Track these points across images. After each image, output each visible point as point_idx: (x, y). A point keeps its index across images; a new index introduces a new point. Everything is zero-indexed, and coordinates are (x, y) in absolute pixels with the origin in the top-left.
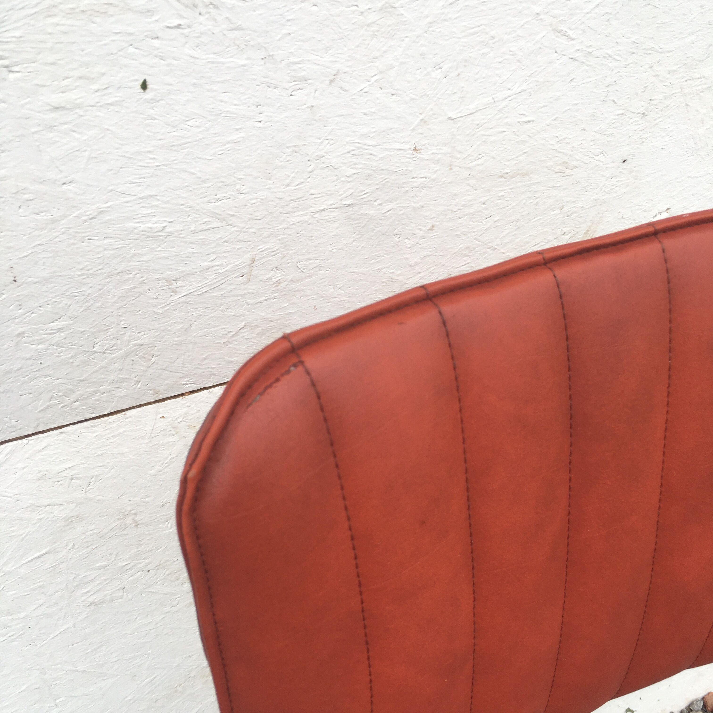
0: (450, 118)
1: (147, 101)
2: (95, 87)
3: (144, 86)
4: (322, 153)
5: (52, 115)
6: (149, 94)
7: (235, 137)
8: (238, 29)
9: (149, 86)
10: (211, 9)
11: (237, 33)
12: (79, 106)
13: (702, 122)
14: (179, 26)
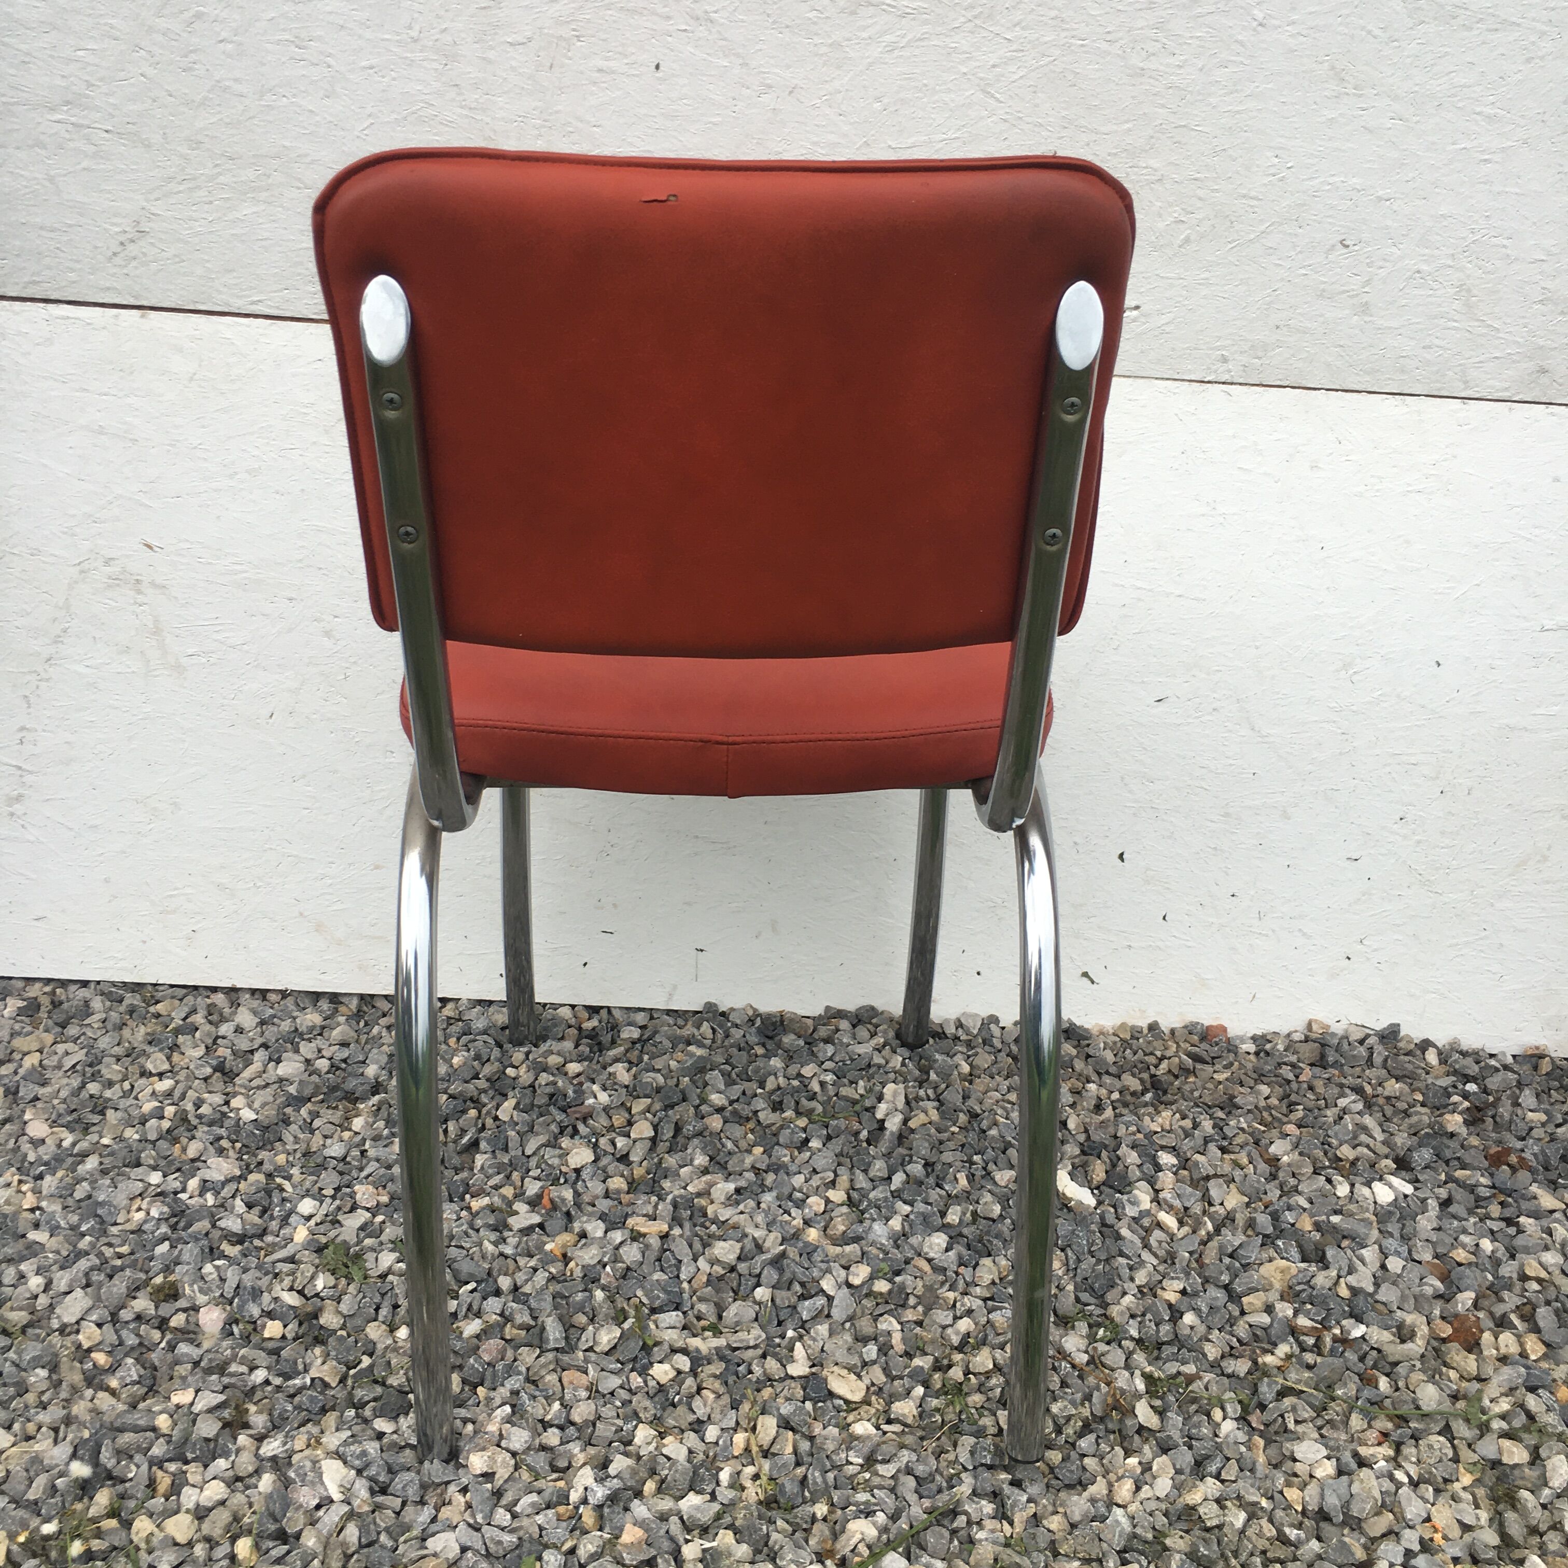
0: (890, 146)
1: (659, 79)
2: (626, 61)
3: (657, 67)
4: (780, 150)
5: (598, 75)
6: (659, 74)
7: (713, 120)
8: (725, 39)
9: (661, 68)
10: (709, 24)
11: (724, 43)
12: (613, 72)
13: (1160, 216)
14: (685, 30)
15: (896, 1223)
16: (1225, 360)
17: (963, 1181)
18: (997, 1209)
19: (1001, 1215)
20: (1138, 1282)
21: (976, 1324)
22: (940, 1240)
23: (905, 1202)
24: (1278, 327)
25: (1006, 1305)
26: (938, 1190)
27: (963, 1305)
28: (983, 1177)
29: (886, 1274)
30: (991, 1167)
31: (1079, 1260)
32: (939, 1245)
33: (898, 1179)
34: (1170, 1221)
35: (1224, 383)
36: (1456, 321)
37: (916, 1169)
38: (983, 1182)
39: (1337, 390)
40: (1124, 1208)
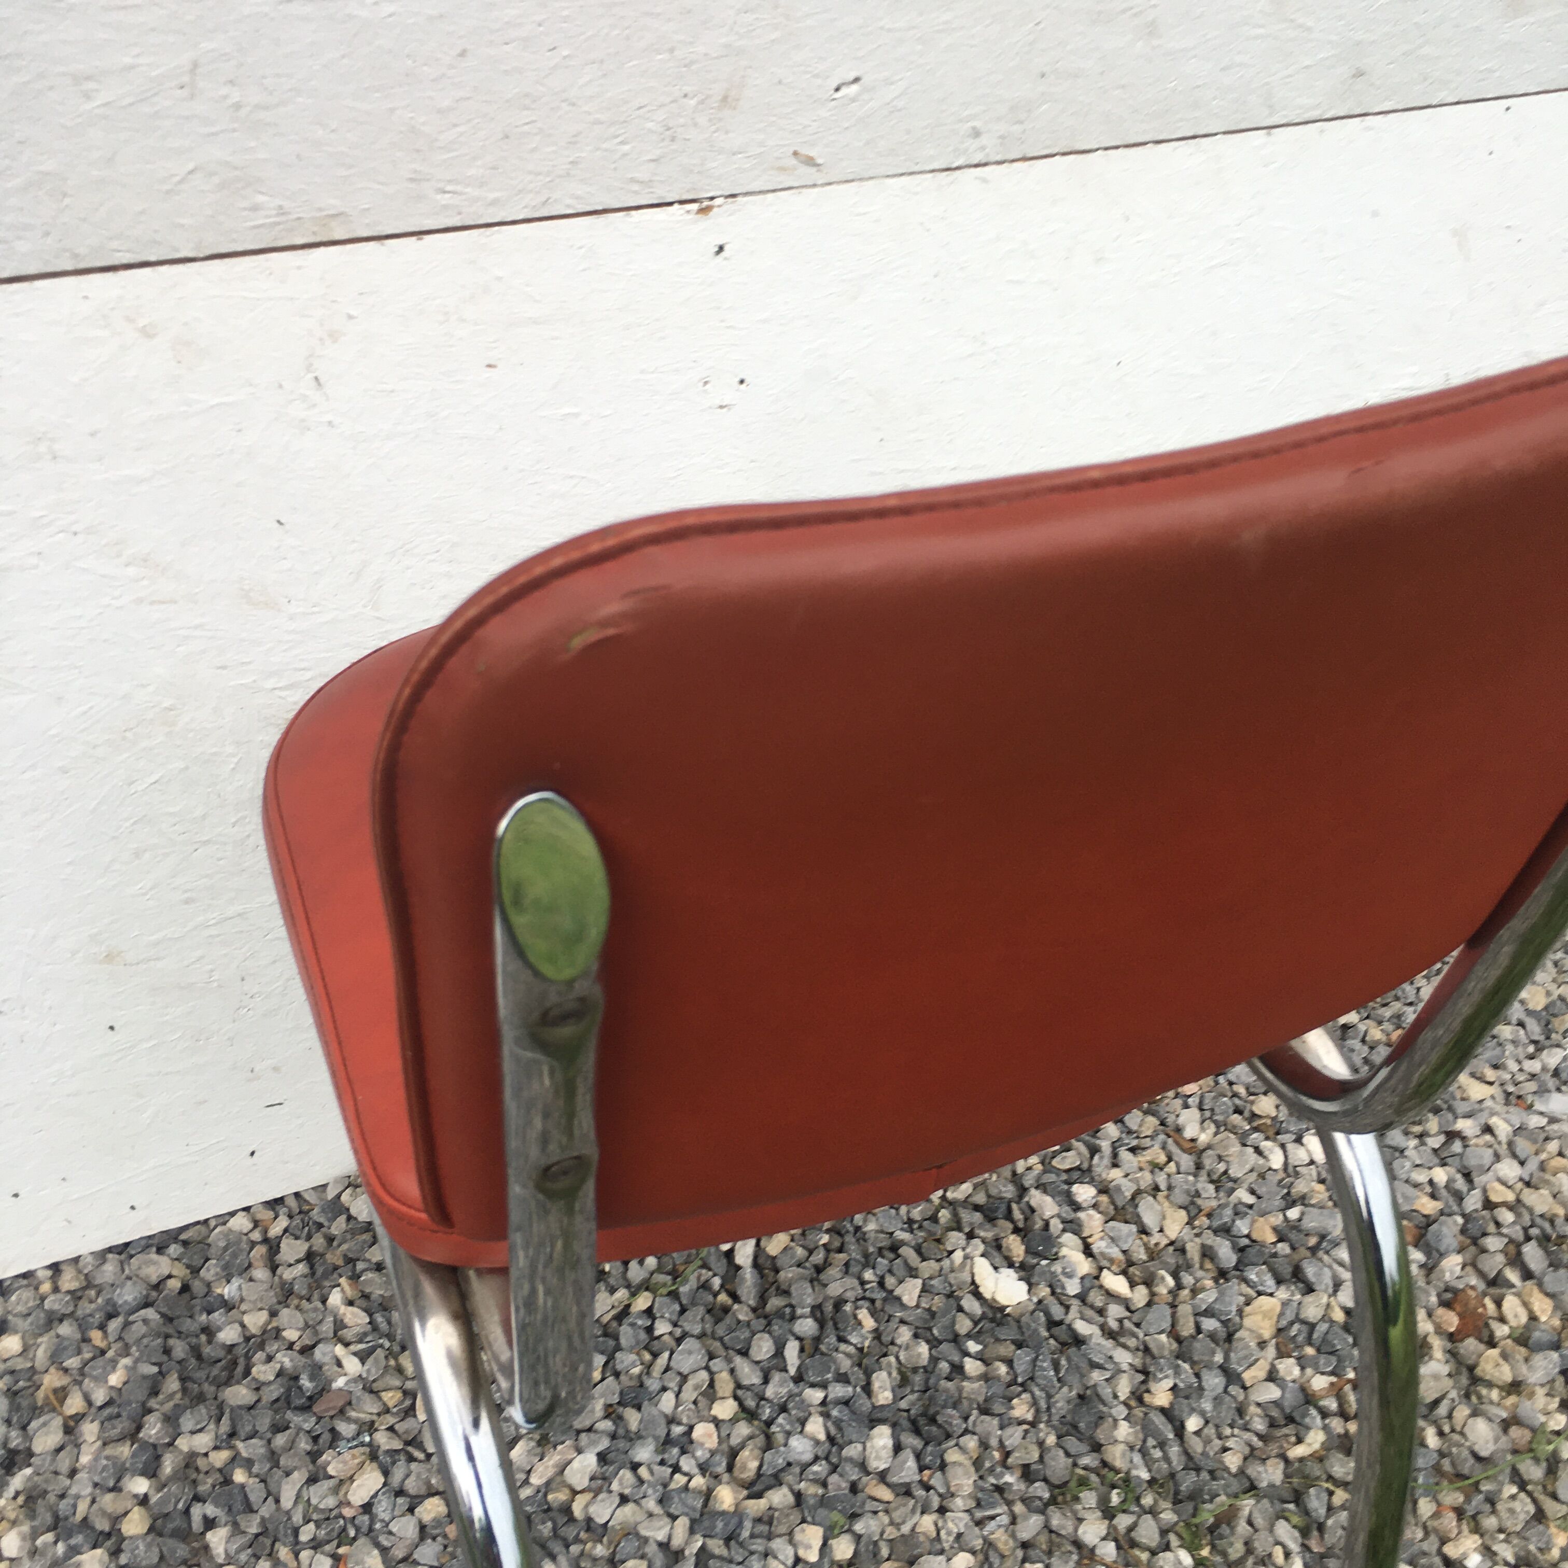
15: (816, 1427)
16: (976, 133)
17: (869, 1323)
18: (923, 1349)
19: (932, 1357)
20: (1122, 1398)
21: (973, 1553)
22: (882, 1438)
23: (813, 1385)
24: (1043, 76)
25: (998, 1510)
26: (843, 1347)
27: (949, 1533)
28: (885, 1300)
29: (842, 1527)
30: (890, 1281)
31: (1049, 1396)
32: (884, 1447)
33: (792, 1351)
34: (1116, 1283)
35: (976, 166)
36: (1262, 26)
37: (806, 1326)
38: (889, 1309)
39: (1117, 147)
40: (1063, 1288)
